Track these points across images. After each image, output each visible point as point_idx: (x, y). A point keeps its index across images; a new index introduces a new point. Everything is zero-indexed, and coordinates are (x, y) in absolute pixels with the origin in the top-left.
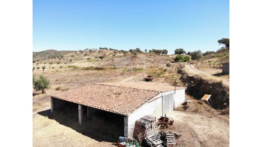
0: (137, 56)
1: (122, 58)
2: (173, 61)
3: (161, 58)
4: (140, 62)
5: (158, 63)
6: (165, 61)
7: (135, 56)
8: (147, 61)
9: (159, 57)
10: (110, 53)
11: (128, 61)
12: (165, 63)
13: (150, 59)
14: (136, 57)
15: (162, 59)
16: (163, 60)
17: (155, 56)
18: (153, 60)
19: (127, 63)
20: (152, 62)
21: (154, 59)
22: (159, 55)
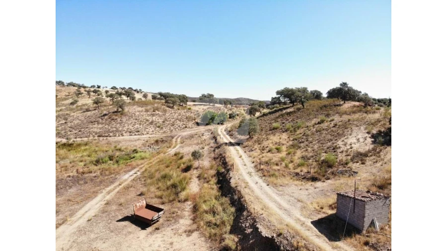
0: (126, 109)
1: (89, 113)
2: (199, 121)
3: (177, 114)
4: (130, 127)
5: (172, 128)
6: (184, 123)
7: (120, 110)
8: (148, 123)
9: (173, 114)
10: (67, 94)
11: (102, 124)
12: (184, 126)
13: (154, 118)
14: (122, 114)
15: (180, 117)
16: (180, 121)
17: (165, 111)
18: (160, 120)
19: (100, 129)
20: (159, 127)
21: (163, 118)
22: (172, 108)
